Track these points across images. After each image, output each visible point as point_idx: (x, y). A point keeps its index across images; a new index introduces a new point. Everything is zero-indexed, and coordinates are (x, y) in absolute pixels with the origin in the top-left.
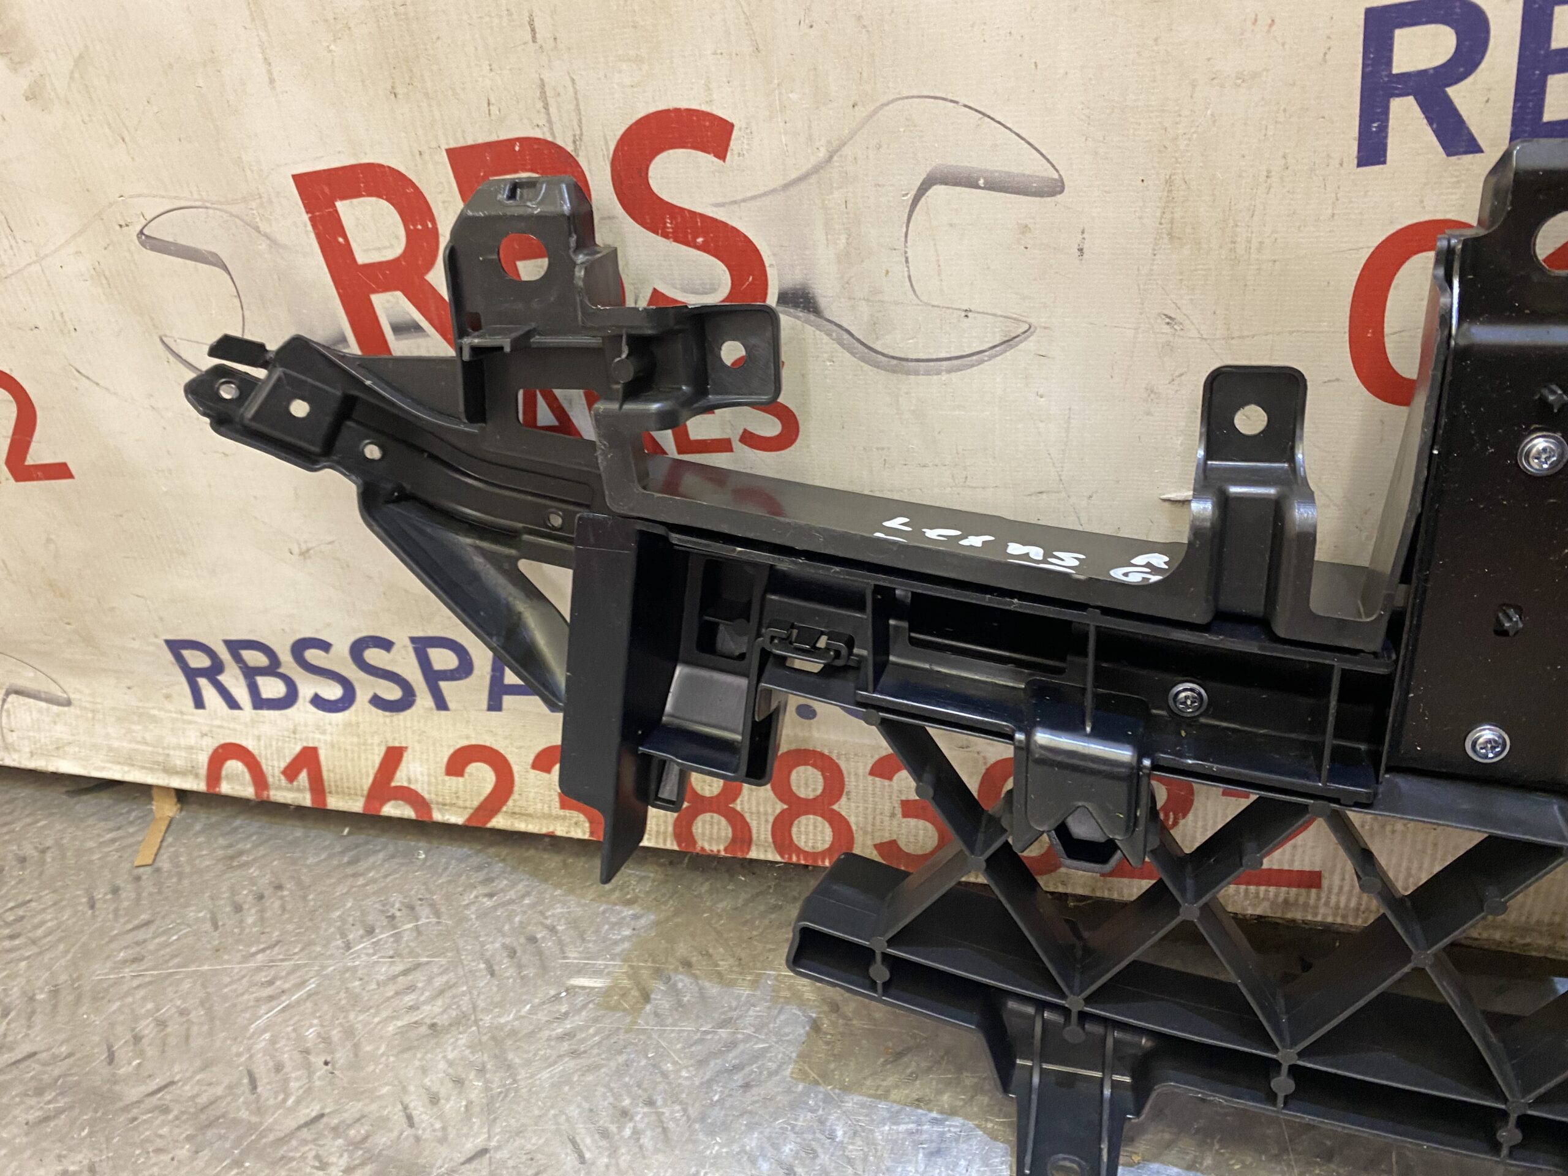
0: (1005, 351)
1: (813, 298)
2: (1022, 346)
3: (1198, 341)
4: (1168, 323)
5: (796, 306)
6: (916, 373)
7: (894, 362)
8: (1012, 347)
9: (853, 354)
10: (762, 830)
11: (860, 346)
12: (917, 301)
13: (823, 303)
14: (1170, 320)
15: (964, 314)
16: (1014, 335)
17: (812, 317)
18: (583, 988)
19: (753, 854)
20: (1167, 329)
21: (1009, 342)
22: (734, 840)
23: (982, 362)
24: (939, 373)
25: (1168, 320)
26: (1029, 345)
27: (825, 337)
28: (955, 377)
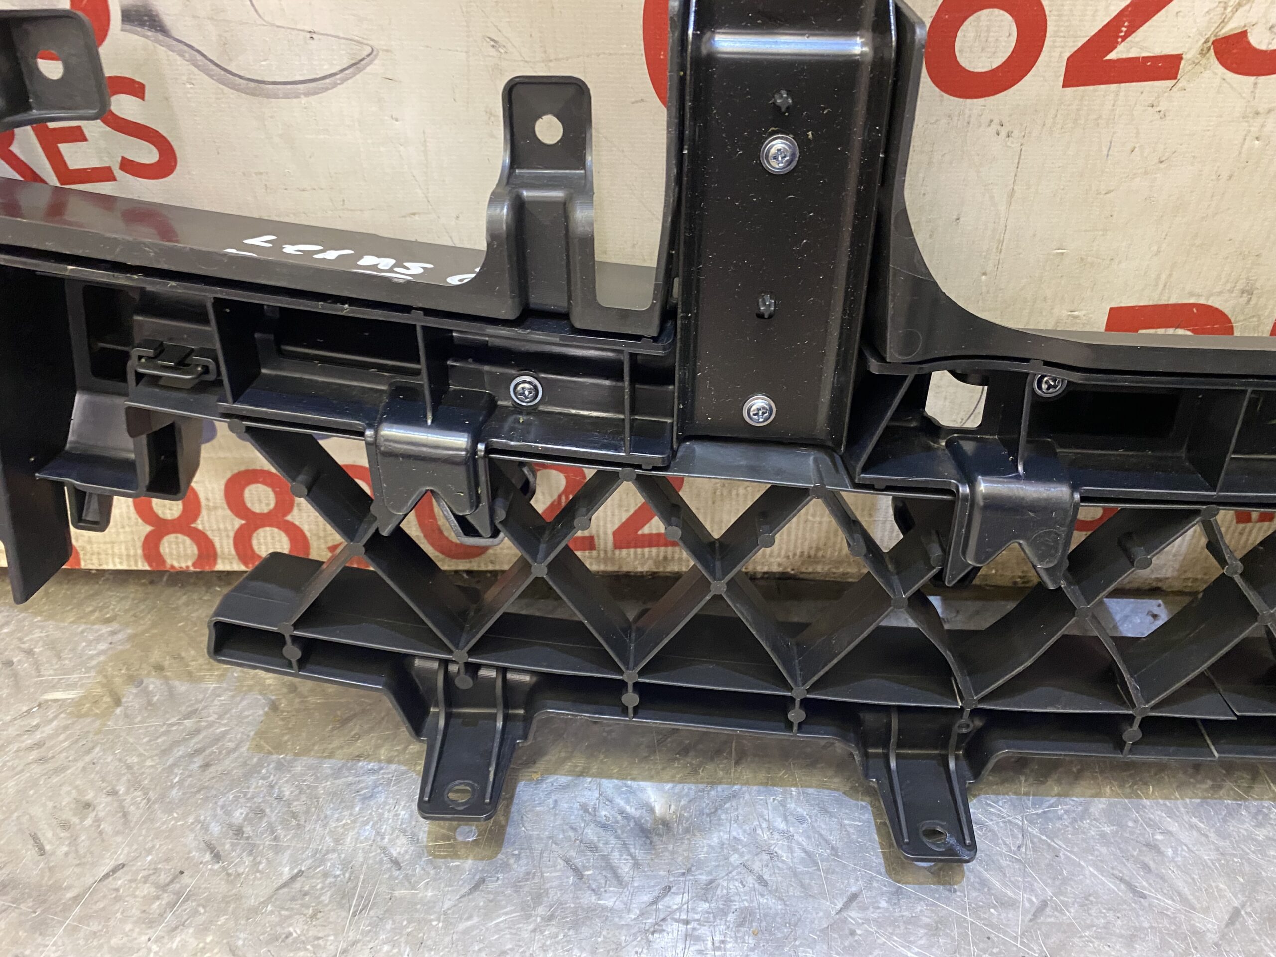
0: (354, 75)
1: (157, 16)
2: (368, 69)
3: (522, 64)
4: (493, 46)
5: (142, 24)
6: (276, 96)
7: (252, 84)
8: (360, 70)
9: (211, 76)
10: (224, 545)
11: (214, 67)
12: (260, 22)
13: (168, 21)
14: (495, 44)
15: (308, 35)
16: (360, 58)
17: (160, 36)
18: (56, 701)
19: (220, 566)
20: (493, 52)
21: (357, 65)
22: (200, 556)
23: (335, 85)
24: (297, 96)
25: (492, 43)
26: (375, 67)
27: (178, 58)
28: (313, 99)
